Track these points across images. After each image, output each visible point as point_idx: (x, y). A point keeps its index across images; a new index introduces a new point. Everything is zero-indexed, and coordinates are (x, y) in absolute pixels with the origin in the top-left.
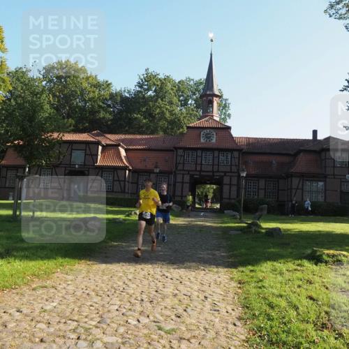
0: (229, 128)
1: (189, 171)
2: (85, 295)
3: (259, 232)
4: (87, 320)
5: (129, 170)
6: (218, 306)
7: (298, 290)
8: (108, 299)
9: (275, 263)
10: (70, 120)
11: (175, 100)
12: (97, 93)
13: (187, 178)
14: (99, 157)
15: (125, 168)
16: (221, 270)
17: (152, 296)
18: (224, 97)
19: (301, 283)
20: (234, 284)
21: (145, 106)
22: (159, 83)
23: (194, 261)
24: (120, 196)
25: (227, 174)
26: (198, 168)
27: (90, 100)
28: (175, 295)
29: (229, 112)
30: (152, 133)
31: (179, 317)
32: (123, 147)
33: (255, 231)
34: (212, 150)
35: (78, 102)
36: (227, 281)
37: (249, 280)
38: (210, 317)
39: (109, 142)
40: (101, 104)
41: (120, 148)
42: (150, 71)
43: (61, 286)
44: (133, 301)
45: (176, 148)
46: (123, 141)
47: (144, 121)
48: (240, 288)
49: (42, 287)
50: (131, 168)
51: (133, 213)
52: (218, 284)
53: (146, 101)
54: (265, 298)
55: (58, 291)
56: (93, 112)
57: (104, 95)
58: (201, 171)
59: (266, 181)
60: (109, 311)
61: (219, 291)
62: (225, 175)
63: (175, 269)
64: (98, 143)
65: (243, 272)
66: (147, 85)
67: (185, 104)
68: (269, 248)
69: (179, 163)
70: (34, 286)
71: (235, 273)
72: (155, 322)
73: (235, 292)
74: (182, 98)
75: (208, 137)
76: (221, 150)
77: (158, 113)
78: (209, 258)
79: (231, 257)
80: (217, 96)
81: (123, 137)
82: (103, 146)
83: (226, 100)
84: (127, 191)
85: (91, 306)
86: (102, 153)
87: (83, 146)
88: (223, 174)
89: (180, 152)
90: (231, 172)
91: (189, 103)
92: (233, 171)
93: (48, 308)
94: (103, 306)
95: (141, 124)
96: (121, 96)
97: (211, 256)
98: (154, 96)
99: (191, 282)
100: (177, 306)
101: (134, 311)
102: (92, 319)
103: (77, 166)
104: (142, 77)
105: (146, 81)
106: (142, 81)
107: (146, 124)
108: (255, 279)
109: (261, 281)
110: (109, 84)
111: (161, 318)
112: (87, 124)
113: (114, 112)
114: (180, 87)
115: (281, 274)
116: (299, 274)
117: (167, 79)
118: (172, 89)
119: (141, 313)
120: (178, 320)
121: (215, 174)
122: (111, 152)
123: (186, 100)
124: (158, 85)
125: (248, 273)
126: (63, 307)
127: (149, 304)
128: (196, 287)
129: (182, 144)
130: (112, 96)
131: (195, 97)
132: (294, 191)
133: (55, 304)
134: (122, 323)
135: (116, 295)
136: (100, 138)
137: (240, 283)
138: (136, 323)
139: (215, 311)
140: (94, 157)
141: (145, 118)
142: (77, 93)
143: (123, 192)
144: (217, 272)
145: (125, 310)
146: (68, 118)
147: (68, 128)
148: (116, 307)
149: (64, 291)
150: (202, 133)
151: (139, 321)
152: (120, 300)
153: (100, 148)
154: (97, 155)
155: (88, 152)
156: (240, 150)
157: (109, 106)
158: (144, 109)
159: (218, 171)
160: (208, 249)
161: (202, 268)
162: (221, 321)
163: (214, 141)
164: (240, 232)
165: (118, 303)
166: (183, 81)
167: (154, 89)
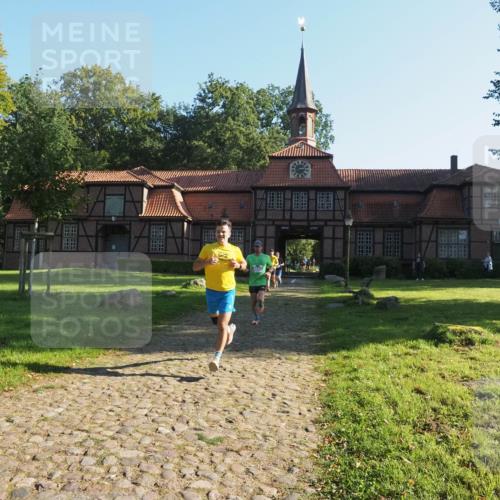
0: (330, 157)
1: (274, 221)
2: (105, 397)
3: (369, 304)
4: (101, 429)
5: (189, 222)
6: (289, 406)
7: (403, 381)
8: (136, 401)
9: (380, 346)
10: (103, 152)
11: (252, 118)
12: (140, 111)
13: (271, 231)
14: (145, 205)
15: (182, 219)
16: (305, 358)
17: (198, 395)
18: (324, 112)
19: (409, 371)
20: (318, 376)
21: (209, 129)
22: (229, 94)
23: (267, 347)
24: (177, 259)
25: (329, 223)
26: (287, 216)
27: (130, 122)
28: (231, 393)
29: (332, 133)
30: (220, 167)
31: (231, 422)
32: (178, 189)
33: (363, 303)
34: (306, 189)
35: (112, 126)
36: (308, 372)
37: (339, 370)
38: (273, 421)
39: (158, 183)
40: (146, 127)
41: (174, 190)
42: (215, 77)
43: (74, 386)
44: (170, 402)
45: (255, 189)
46: (178, 180)
47: (209, 150)
48: (324, 381)
49: (47, 388)
50: (190, 219)
51: (192, 282)
52: (294, 376)
53: (210, 121)
54: (355, 394)
55: (69, 393)
56: (135, 139)
57: (150, 115)
58: (291, 220)
59: (384, 232)
60: (134, 417)
61: (294, 386)
62: (326, 225)
63: (238, 358)
64: (142, 185)
65: (333, 359)
66: (211, 98)
67: (267, 123)
68: (377, 325)
69: (260, 210)
70: (36, 386)
71: (323, 361)
72: (195, 429)
73: (316, 386)
74: (262, 115)
75: (300, 170)
76: (318, 189)
77: (229, 139)
78: (291, 342)
79: (321, 339)
80: (312, 111)
81: (178, 174)
82: (150, 189)
83: (327, 116)
84: (185, 251)
85: (110, 411)
86: (148, 198)
87: (121, 190)
88: (322, 223)
89: (260, 194)
90: (334, 220)
91: (274, 121)
92: (337, 218)
93: (50, 415)
94: (128, 410)
95: (205, 155)
96: (175, 116)
97: (293, 340)
98: (222, 114)
99: (258, 375)
100: (231, 408)
101: (170, 416)
102: (108, 428)
103: (113, 219)
104: (204, 86)
105: (209, 92)
106: (204, 92)
107: (212, 154)
108: (348, 369)
109: (355, 370)
110: (158, 98)
111: (206, 424)
112: (127, 158)
113: (165, 137)
114: (259, 100)
115: (385, 360)
116: (409, 360)
117: (241, 88)
118: (248, 103)
119: (179, 418)
120: (229, 426)
121: (312, 224)
122: (162, 196)
123: (269, 118)
124: (227, 98)
125: (340, 360)
126: (72, 413)
127: (192, 407)
128: (262, 382)
129: (262, 182)
130: (162, 116)
131: (281, 113)
132: (424, 245)
133: (60, 410)
134: (149, 432)
135: (148, 395)
136: (145, 178)
137: (326, 375)
138: (168, 431)
139: (283, 412)
140: (138, 205)
141: (210, 146)
142: (111, 113)
143: (181, 253)
144: (297, 361)
145: (157, 415)
146: (99, 149)
147: (99, 163)
148: (146, 411)
149: (76, 393)
150: (291, 165)
151: (173, 429)
152: (153, 403)
153: (146, 191)
154: (141, 202)
155: (128, 197)
156: (346, 189)
157: (158, 130)
158: (208, 134)
159: (316, 220)
160: (290, 330)
161: (278, 355)
162: (289, 426)
163: (309, 176)
164: (341, 305)
165: (149, 405)
166: (264, 91)
167: (221, 103)
